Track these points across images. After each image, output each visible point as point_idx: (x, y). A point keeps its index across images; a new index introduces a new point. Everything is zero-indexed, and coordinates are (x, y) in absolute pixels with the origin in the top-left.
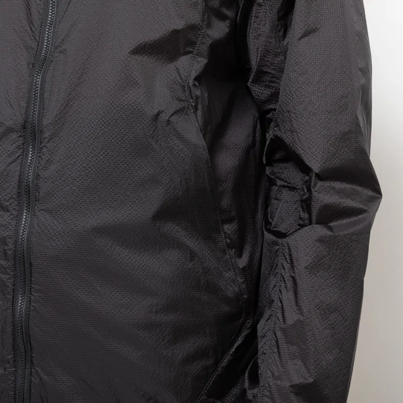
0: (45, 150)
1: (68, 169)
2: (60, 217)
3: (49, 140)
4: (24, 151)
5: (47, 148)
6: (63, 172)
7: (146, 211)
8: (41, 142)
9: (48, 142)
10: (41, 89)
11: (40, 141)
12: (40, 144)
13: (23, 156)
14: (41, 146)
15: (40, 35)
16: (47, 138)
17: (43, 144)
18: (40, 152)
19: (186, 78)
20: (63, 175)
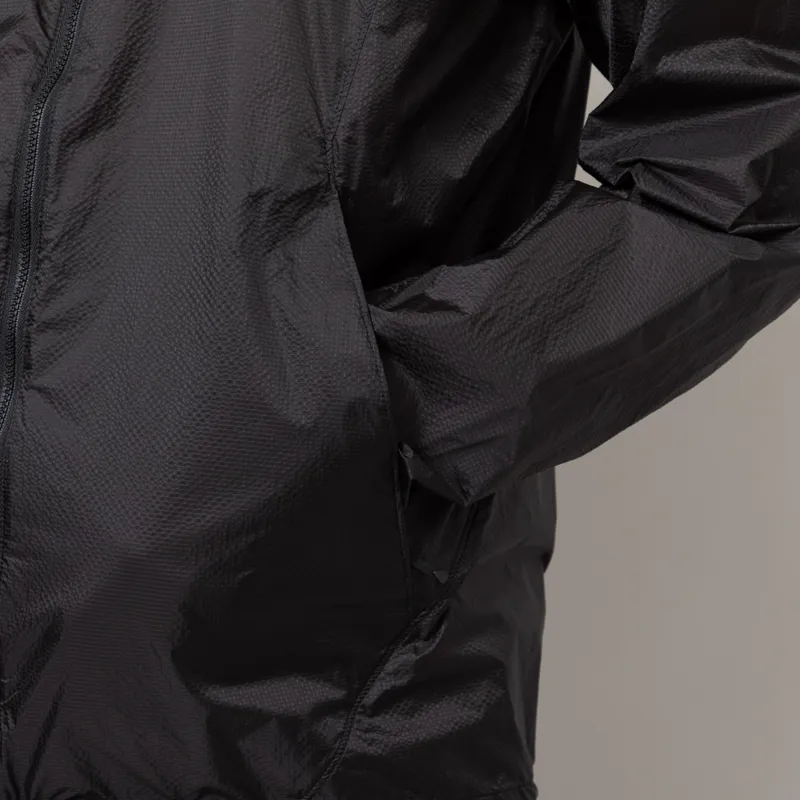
0: (46, 265)
1: (90, 307)
2: (64, 403)
3: (57, 245)
4: (7, 263)
5: (52, 261)
6: (81, 314)
7: (218, 399)
8: (40, 247)
9: (53, 249)
10: (44, 137)
11: (38, 245)
12: (39, 252)
13: (6, 273)
14: (40, 257)
15: (57, 26)
16: (52, 240)
17: (45, 253)
18: (37, 269)
19: (332, 123)
20: (80, 319)
